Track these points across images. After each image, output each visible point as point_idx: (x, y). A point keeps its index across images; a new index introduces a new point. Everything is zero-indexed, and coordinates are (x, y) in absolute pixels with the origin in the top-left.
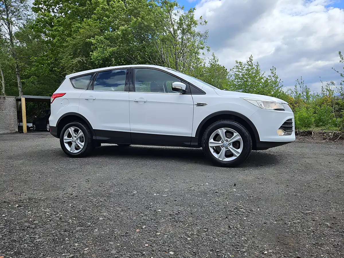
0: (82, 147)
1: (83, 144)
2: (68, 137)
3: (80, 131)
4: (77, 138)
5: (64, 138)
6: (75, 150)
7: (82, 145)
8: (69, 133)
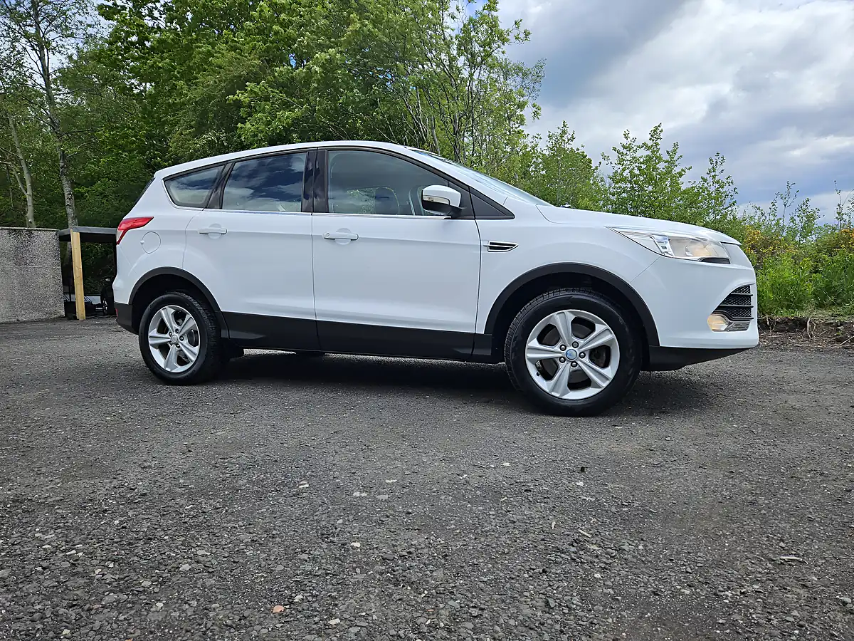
0: (193, 359)
1: (196, 349)
2: (159, 331)
3: (189, 316)
4: (181, 334)
5: (150, 334)
6: (177, 365)
7: (193, 352)
8: (162, 321)
